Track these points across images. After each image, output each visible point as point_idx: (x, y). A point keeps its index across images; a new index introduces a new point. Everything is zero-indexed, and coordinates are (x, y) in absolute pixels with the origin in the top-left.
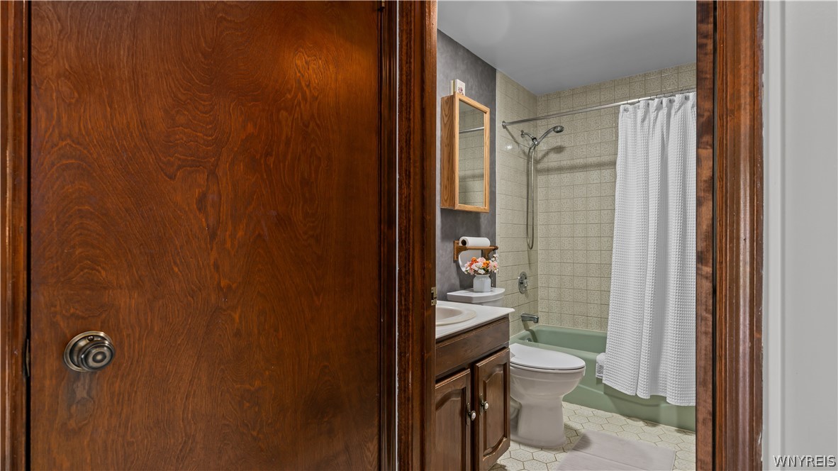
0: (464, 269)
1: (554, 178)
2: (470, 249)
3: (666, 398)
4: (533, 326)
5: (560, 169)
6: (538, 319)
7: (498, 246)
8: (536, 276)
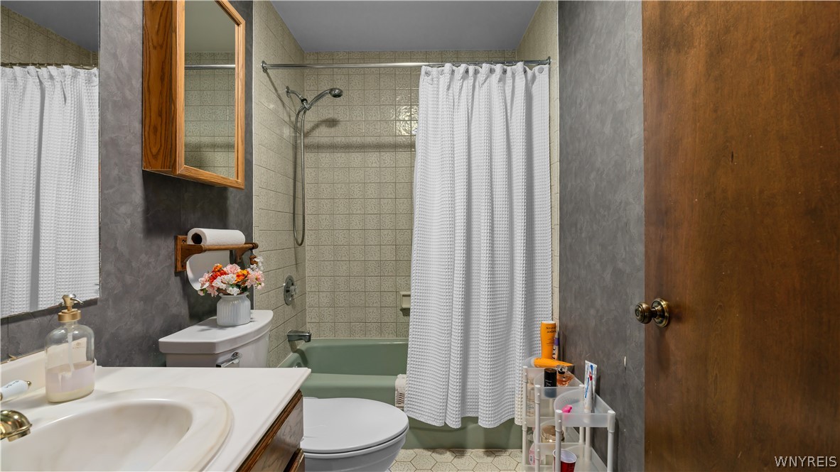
0: (197, 287)
1: (325, 158)
2: (210, 250)
3: (478, 418)
4: (302, 345)
5: (333, 147)
6: (310, 336)
7: (257, 242)
8: (303, 279)
